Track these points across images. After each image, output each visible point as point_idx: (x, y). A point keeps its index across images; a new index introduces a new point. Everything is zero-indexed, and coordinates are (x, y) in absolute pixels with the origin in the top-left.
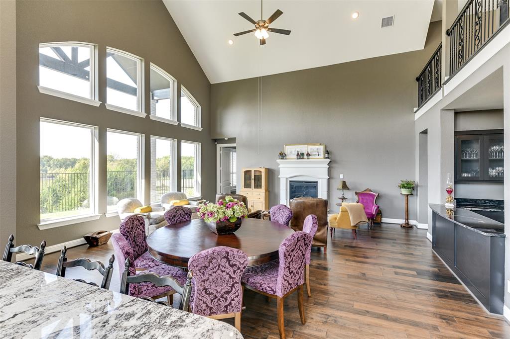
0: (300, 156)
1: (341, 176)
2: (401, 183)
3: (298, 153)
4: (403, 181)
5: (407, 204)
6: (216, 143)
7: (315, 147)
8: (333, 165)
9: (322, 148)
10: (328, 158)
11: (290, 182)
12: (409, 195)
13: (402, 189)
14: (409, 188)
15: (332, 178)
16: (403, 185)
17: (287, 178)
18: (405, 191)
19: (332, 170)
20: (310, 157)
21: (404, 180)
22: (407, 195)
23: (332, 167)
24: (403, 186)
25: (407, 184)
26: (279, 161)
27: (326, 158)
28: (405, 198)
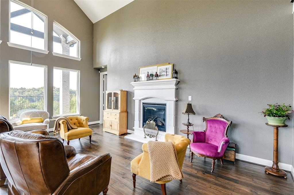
0: (150, 77)
1: (190, 98)
2: (268, 107)
3: (148, 74)
4: (270, 106)
5: (277, 140)
6: (99, 72)
7: (163, 68)
8: (182, 86)
9: (170, 67)
10: (176, 78)
11: (143, 104)
12: (280, 127)
13: (267, 117)
14: (279, 116)
15: (181, 100)
16: (270, 111)
17: (140, 101)
18: (273, 121)
19: (180, 91)
20: (160, 78)
21: (273, 103)
22: (277, 127)
23: (180, 88)
24: (270, 113)
25: (277, 110)
26: (133, 83)
27: (173, 78)
28: (273, 131)
